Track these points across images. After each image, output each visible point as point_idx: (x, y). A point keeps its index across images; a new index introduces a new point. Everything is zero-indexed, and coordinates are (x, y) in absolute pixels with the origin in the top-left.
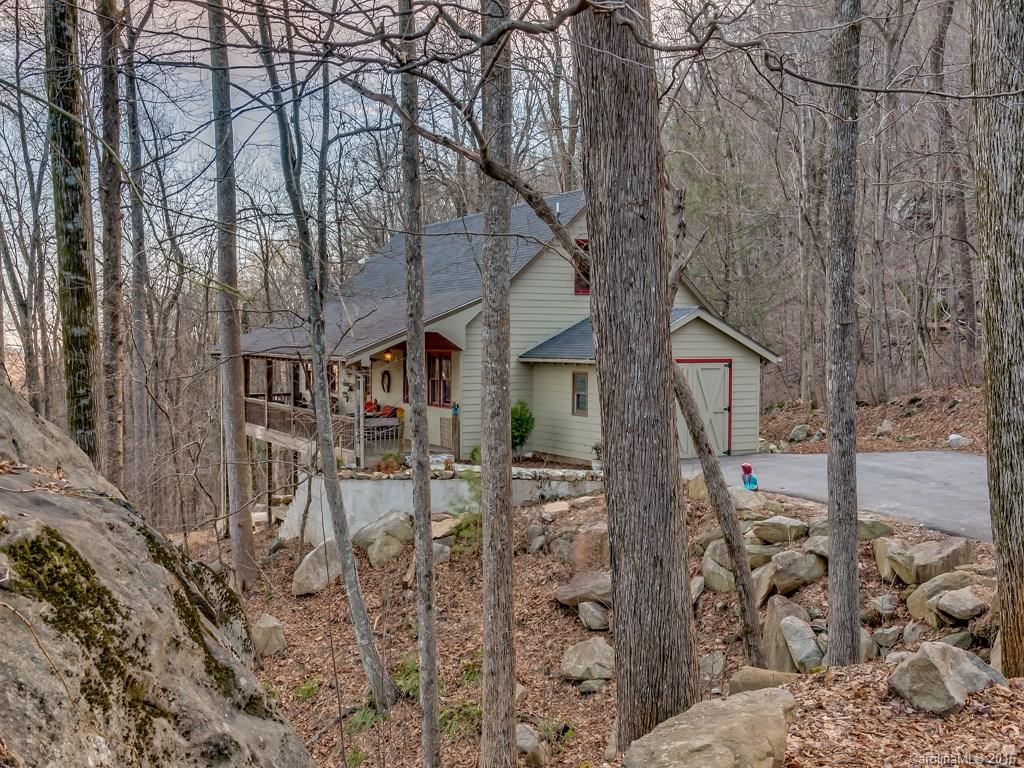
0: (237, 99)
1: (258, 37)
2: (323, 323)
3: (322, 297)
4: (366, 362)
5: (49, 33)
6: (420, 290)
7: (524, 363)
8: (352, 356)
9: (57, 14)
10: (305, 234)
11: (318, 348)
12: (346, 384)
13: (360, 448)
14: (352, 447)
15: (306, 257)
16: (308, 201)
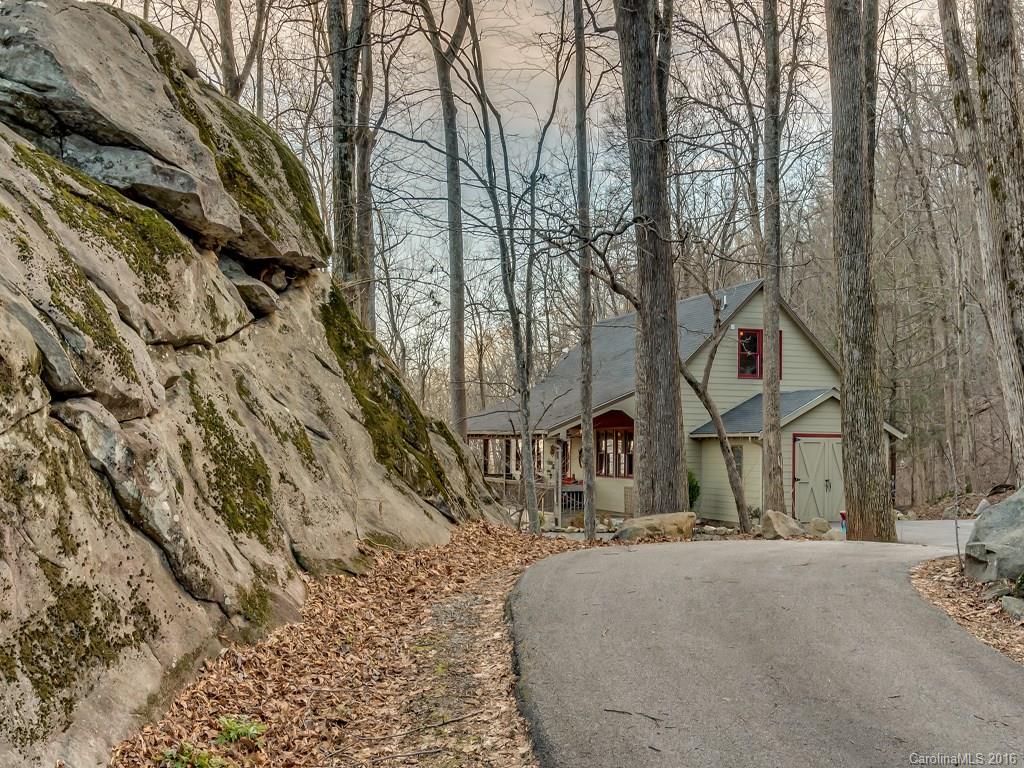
0: (467, 222)
1: (486, 177)
2: (528, 393)
3: (528, 373)
4: (563, 436)
5: (336, 170)
6: (590, 364)
7: (693, 439)
8: (550, 430)
9: (342, 155)
10: (516, 325)
11: (525, 412)
12: (550, 463)
13: (558, 510)
14: (551, 510)
15: (518, 344)
16: (519, 303)
